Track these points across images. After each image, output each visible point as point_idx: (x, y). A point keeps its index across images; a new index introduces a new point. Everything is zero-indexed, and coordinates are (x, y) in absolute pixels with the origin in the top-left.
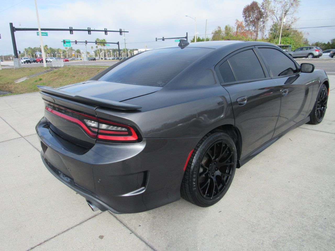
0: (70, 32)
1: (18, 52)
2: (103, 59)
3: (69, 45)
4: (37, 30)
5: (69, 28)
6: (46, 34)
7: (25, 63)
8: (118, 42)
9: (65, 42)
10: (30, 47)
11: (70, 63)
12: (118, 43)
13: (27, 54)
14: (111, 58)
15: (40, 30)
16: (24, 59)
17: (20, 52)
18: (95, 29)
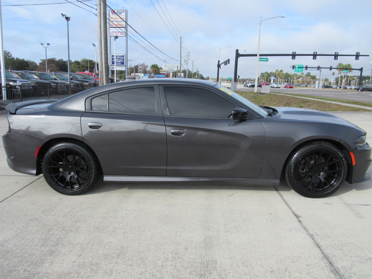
0: (292, 57)
1: (237, 77)
2: (342, 88)
3: (301, 70)
4: (256, 55)
5: (292, 53)
6: (266, 60)
7: (250, 87)
8: (362, 68)
9: (294, 67)
10: (267, 72)
11: (295, 89)
12: (361, 70)
13: (262, 78)
14: (353, 87)
15: (258, 55)
16: (250, 83)
17: (239, 77)
18: (322, 54)
